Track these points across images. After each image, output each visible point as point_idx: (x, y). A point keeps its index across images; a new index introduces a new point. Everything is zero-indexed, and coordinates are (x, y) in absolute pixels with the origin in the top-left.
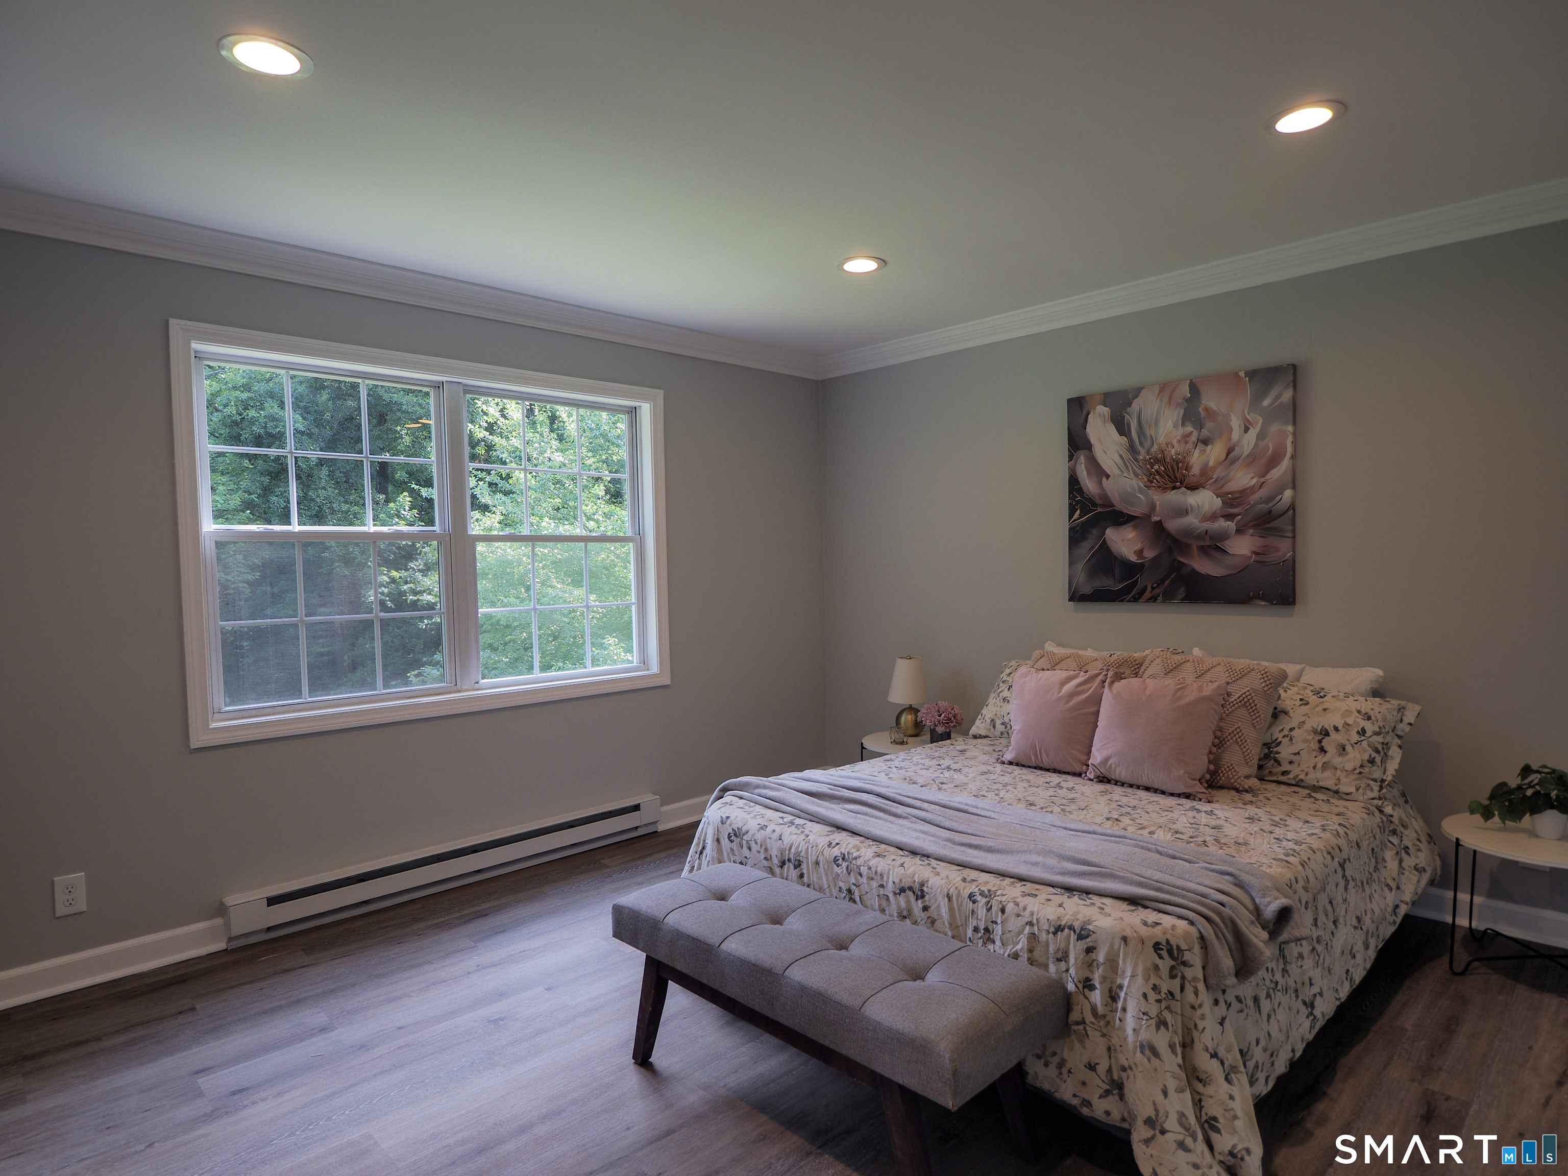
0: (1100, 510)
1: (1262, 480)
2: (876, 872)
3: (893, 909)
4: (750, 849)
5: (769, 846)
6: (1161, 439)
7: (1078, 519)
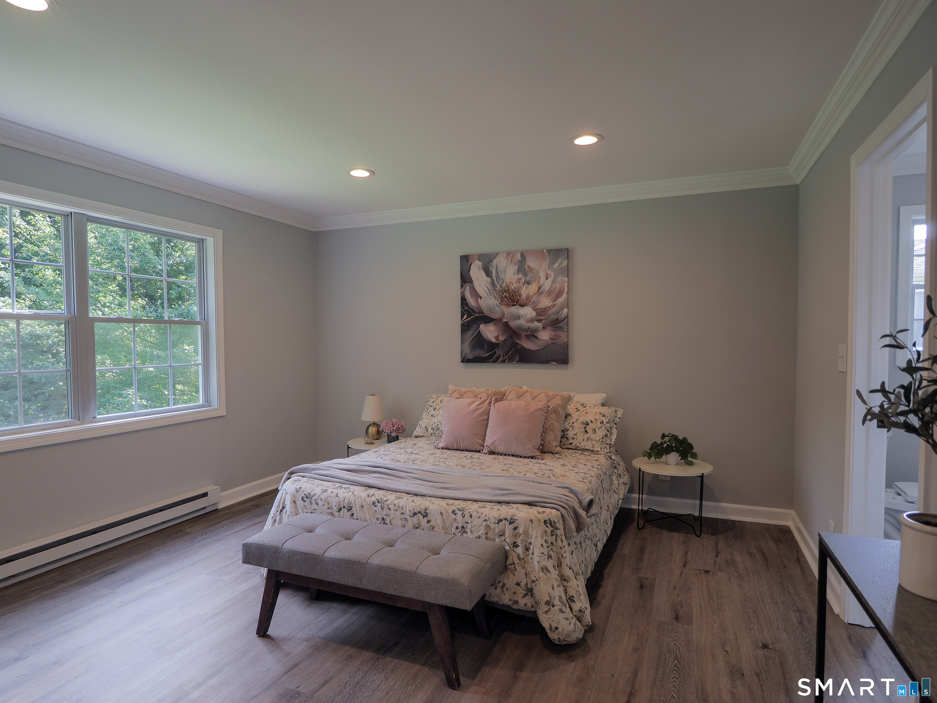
0: (477, 315)
1: (554, 303)
2: (399, 507)
3: (410, 525)
4: (317, 504)
5: (330, 501)
6: (507, 280)
7: (466, 319)
